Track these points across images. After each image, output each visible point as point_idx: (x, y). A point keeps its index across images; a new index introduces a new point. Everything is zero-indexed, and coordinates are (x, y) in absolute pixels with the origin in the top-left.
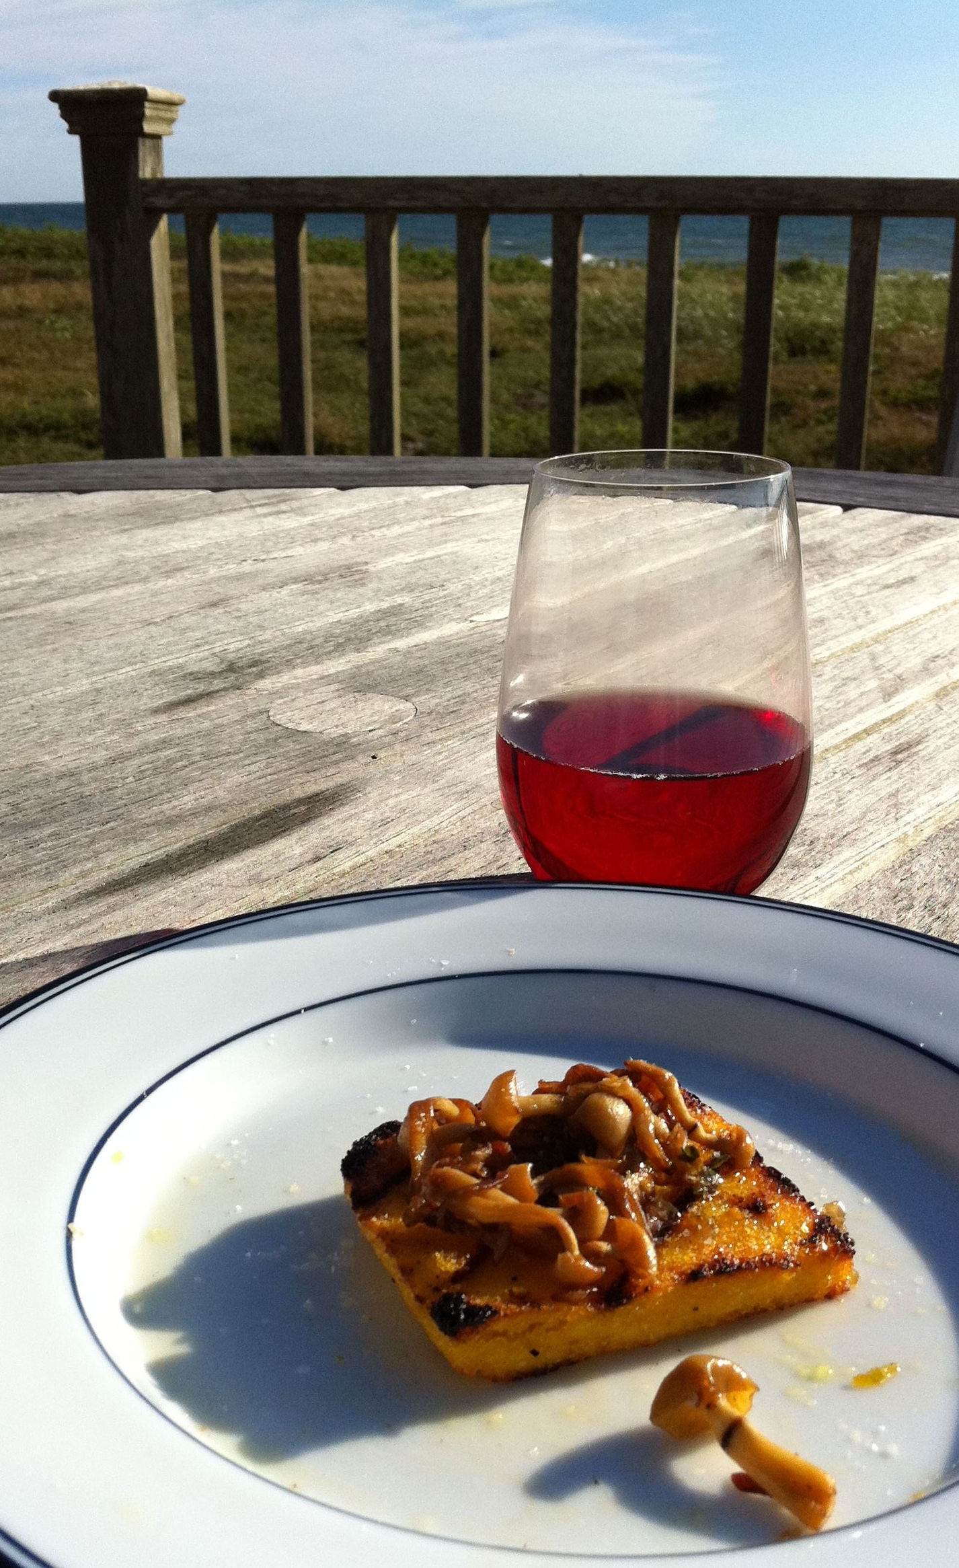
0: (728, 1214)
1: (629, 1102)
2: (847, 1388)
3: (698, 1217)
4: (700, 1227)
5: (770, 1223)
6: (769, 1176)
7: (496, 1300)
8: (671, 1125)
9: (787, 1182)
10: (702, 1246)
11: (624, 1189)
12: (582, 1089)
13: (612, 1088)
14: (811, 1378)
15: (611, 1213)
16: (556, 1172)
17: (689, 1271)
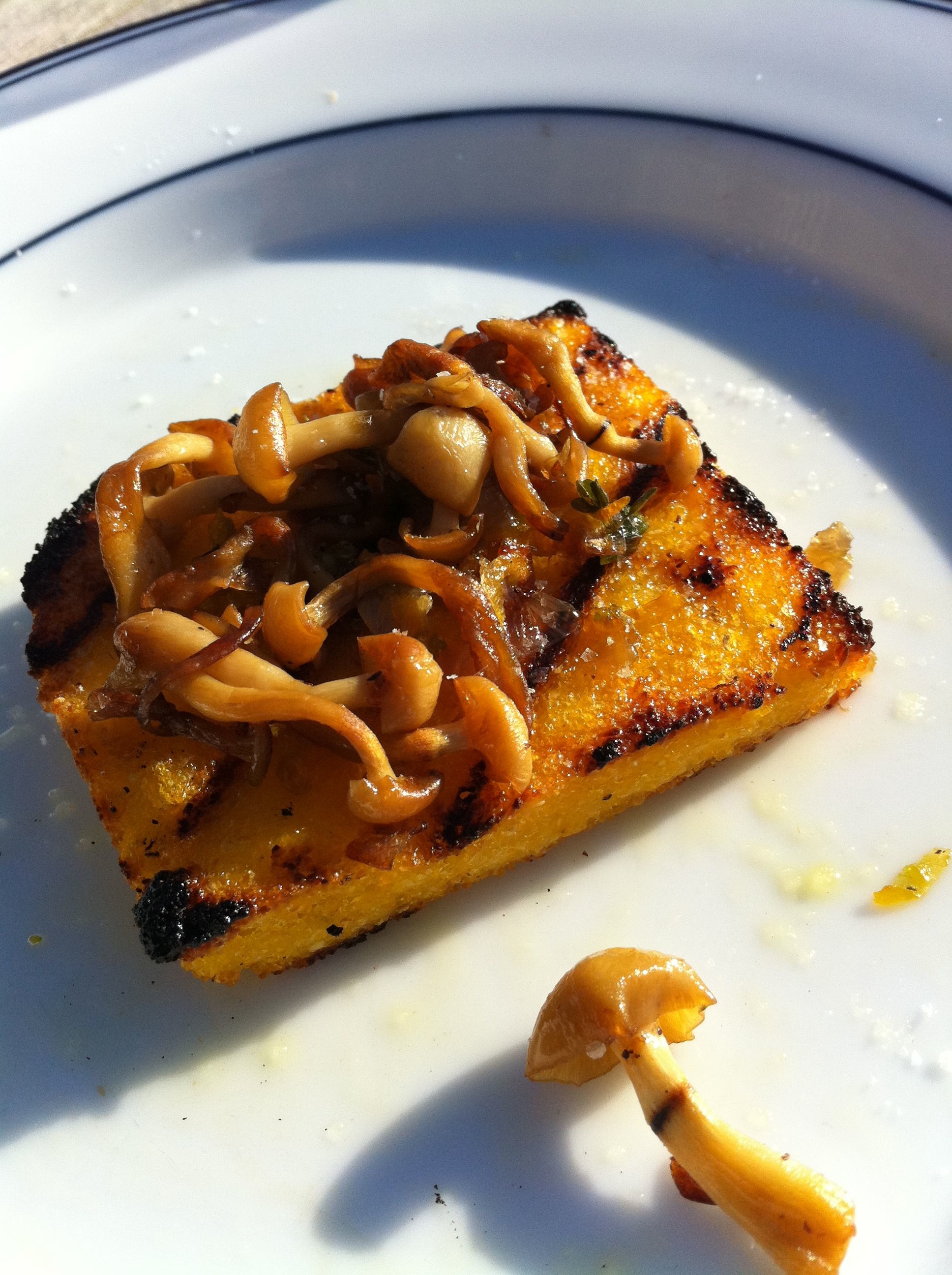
0: (659, 602)
1: (480, 416)
2: (865, 911)
3: (607, 621)
4: (610, 640)
5: (730, 606)
6: (727, 500)
7: (247, 877)
8: (558, 441)
9: (756, 509)
10: (613, 683)
11: (473, 603)
12: (403, 396)
13: (451, 393)
14: (803, 895)
15: (447, 671)
16: (359, 572)
17: (592, 748)
